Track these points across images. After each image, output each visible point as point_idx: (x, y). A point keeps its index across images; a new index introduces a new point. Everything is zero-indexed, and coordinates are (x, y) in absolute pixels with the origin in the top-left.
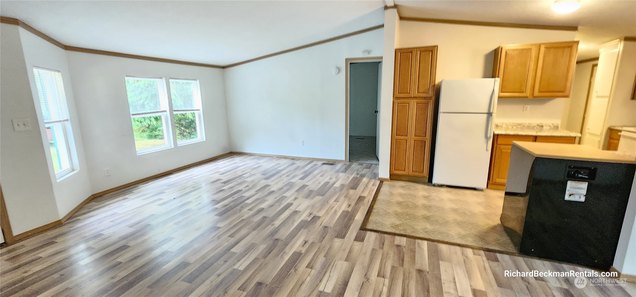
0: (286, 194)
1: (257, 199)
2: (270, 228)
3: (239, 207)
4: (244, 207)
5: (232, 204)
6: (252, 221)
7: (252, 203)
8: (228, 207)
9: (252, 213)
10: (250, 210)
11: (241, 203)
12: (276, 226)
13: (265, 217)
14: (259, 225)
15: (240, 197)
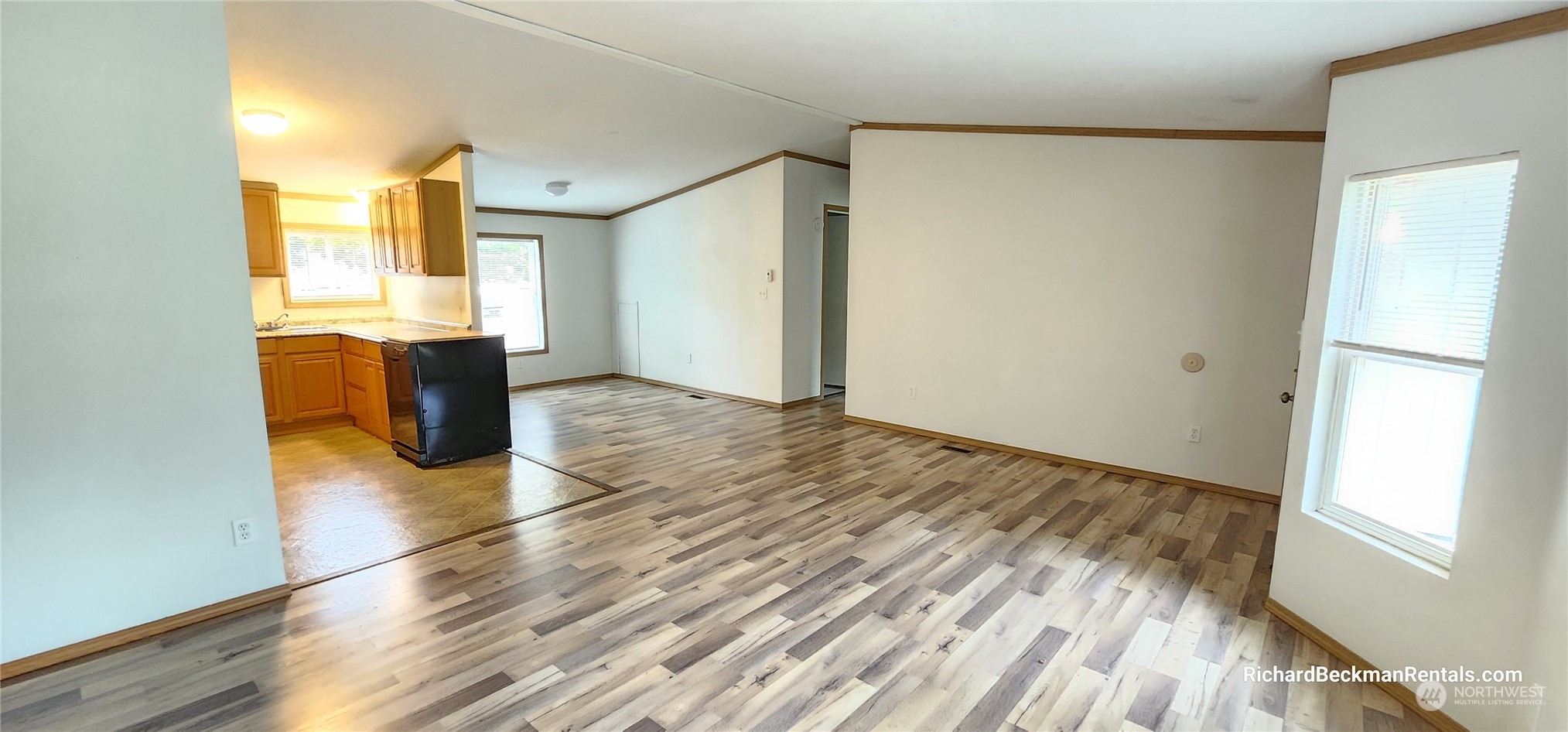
0: (659, 594)
1: (749, 594)
2: (754, 517)
3: (809, 574)
4: (792, 575)
5: (827, 589)
6: (783, 535)
7: (770, 582)
8: (839, 581)
9: (780, 554)
10: (781, 561)
11: (799, 589)
12: (743, 518)
13: (755, 538)
14: (774, 526)
15: (800, 615)
